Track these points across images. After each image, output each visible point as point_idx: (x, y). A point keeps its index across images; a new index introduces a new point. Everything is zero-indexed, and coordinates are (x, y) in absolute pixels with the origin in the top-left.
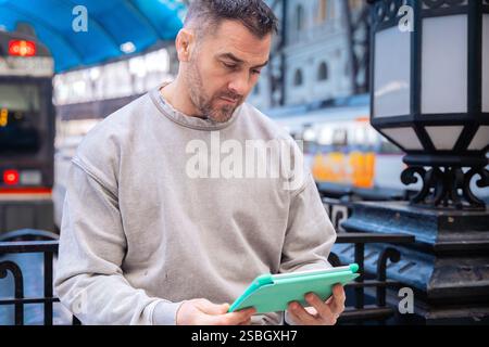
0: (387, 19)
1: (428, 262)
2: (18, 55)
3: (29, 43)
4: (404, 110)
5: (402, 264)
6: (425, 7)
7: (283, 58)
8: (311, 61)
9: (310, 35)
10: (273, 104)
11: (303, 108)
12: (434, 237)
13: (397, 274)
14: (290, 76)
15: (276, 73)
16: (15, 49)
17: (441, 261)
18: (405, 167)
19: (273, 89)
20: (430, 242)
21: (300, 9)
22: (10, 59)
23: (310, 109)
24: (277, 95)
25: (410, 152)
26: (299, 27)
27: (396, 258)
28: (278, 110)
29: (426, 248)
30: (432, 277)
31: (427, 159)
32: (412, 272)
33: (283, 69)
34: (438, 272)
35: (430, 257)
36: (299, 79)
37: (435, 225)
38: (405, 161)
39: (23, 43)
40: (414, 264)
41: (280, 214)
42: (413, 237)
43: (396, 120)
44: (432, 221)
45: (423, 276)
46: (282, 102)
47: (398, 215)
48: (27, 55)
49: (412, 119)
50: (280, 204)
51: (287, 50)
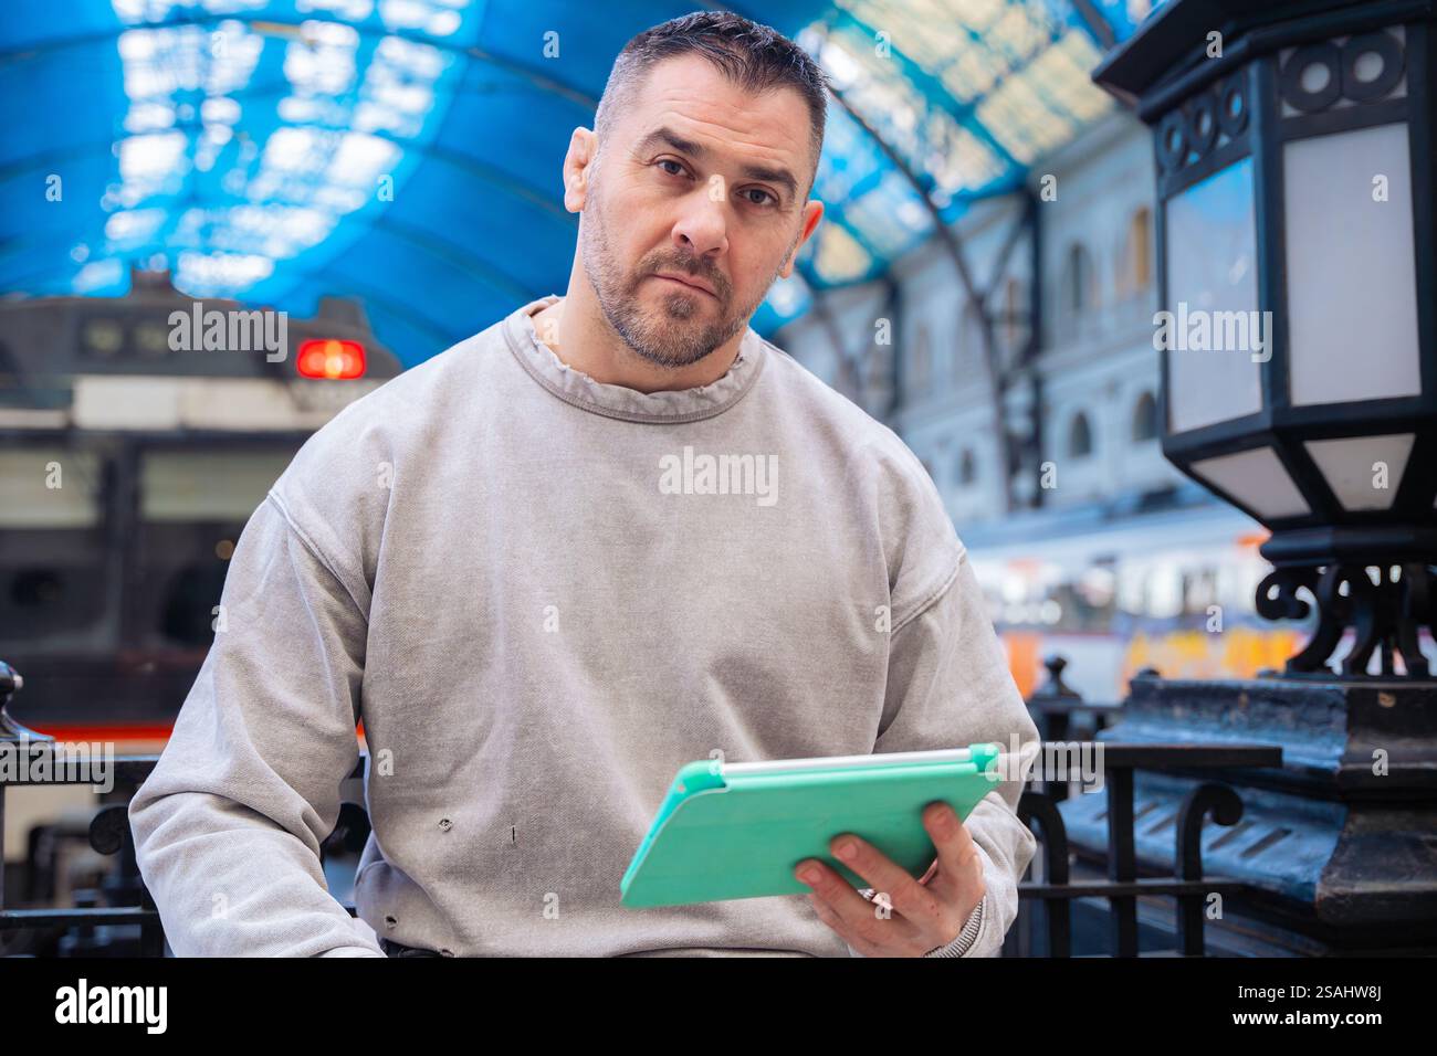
0: (1193, 158)
1: (1322, 823)
2: (319, 376)
3: (348, 344)
4: (1247, 400)
5: (1254, 835)
6: (1289, 111)
7: (1038, 384)
8: (1113, 388)
9: (1108, 321)
10: (1013, 504)
11: (1093, 514)
12: (1339, 751)
13: (1236, 861)
14: (1058, 431)
15: (1020, 425)
16: (313, 362)
17: (1361, 819)
18: (1267, 568)
19: (1013, 467)
20: (1327, 764)
21: (1077, 253)
22: (301, 388)
23: (1109, 514)
24: (1024, 485)
25: (1276, 525)
26: (1078, 302)
27: (1229, 814)
28: (1029, 521)
29: (1315, 784)
30: (1333, 862)
31: (1322, 539)
32: (1280, 854)
33: (1038, 413)
34: (1352, 850)
35: (1330, 808)
36: (1082, 439)
37: (1340, 717)
38: (1266, 553)
39: (333, 346)
40: (1287, 833)
41: (861, 667)
42: (1278, 752)
43: (1227, 433)
44: (1332, 706)
45: (1306, 861)
46: (1039, 500)
47: (1244, 698)
48: (344, 377)
49: (1266, 423)
50: (862, 641)
51: (1047, 363)
